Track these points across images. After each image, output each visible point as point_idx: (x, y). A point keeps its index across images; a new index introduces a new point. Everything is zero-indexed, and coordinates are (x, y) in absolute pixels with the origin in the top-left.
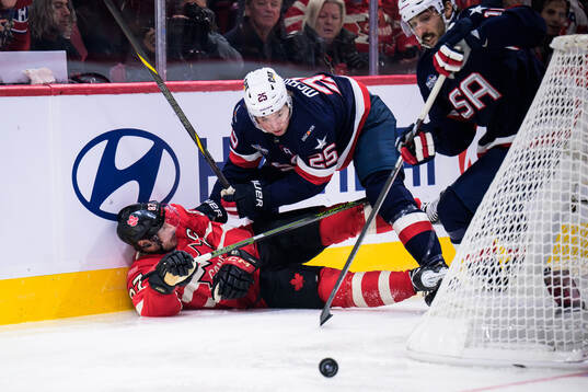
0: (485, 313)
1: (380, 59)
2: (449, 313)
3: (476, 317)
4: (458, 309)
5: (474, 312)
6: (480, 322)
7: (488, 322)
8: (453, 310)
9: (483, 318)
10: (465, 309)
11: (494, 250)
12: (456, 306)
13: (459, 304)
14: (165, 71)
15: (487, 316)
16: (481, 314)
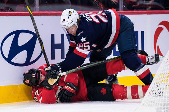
0: (163, 104)
1: (124, 4)
2: (149, 105)
3: (160, 106)
4: (153, 103)
5: (159, 104)
6: (161, 108)
7: (164, 108)
8: (150, 103)
9: (162, 107)
10: (155, 103)
11: (167, 80)
12: (152, 102)
13: (153, 101)
14: (38, 7)
15: (164, 106)
16: (162, 105)
